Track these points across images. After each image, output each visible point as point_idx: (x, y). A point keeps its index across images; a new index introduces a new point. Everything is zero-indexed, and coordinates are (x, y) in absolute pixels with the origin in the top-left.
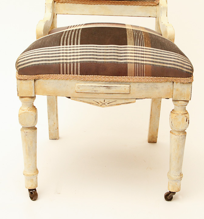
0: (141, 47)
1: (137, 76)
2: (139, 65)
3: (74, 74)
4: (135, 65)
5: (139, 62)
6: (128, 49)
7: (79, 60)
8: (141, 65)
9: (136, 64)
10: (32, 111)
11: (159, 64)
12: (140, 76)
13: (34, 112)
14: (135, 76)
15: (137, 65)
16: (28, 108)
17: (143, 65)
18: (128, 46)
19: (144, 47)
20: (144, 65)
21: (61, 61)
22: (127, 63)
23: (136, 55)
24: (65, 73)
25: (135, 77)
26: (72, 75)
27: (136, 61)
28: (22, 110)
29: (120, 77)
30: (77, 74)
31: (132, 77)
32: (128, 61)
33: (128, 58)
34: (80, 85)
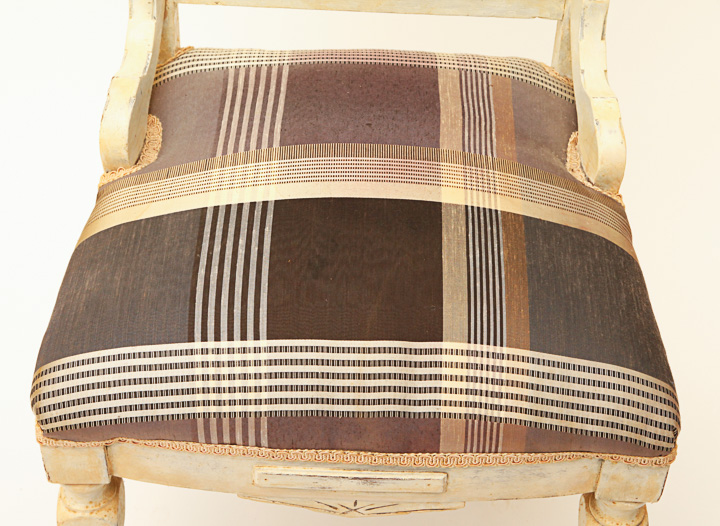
0: (491, 349)
1: (471, 451)
2: (483, 421)
3: (245, 444)
4: (467, 422)
5: (483, 412)
6: (445, 358)
7: (264, 408)
8: (489, 423)
9: (470, 421)
10: (104, 512)
11: (555, 422)
12: (483, 452)
13: (112, 513)
14: (465, 452)
15: (473, 422)
16: (90, 506)
17: (495, 424)
18: (444, 345)
19: (506, 350)
20: (502, 425)
21: (200, 409)
22: (437, 417)
23: (471, 385)
24: (217, 442)
25: (465, 455)
26: (242, 447)
27: (471, 410)
28: (69, 510)
29: (412, 455)
30: (258, 445)
31: (456, 455)
32: (443, 409)
33: (443, 397)
34: (269, 472)
